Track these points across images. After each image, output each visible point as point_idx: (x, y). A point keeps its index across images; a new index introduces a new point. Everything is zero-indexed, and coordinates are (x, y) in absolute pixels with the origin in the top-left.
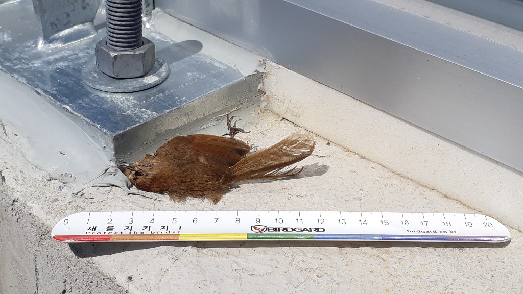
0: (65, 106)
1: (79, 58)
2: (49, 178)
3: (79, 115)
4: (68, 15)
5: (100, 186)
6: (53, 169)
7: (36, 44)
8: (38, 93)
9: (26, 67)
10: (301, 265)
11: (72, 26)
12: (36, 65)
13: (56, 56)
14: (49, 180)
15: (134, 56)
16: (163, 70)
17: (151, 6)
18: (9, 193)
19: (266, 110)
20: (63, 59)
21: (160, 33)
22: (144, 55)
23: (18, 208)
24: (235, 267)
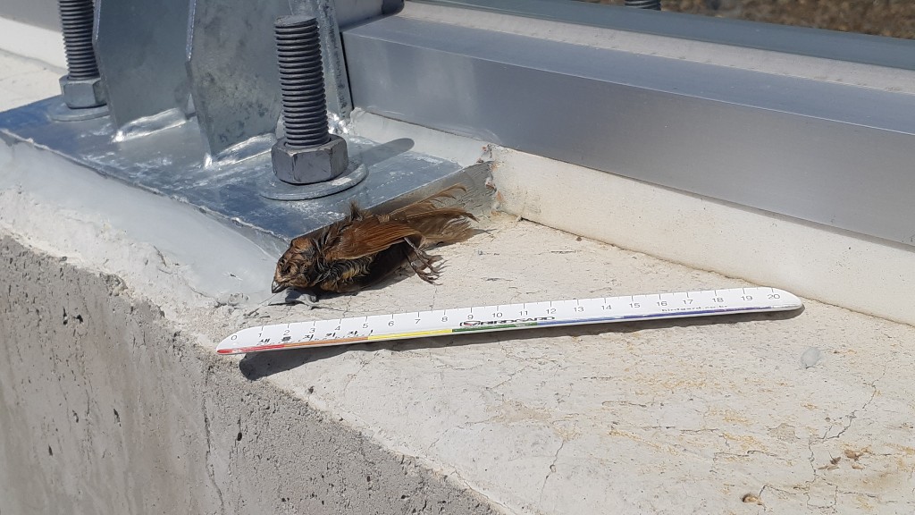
0: (234, 219)
1: (256, 173)
2: (217, 304)
3: (251, 225)
4: (242, 125)
5: (278, 304)
6: (222, 294)
7: (203, 163)
8: (203, 211)
9: (188, 187)
10: (522, 356)
11: (247, 139)
12: (201, 185)
13: (227, 174)
14: (217, 307)
15: (318, 153)
16: (359, 173)
17: (349, 106)
18: (169, 326)
19: (500, 212)
20: (236, 175)
21: (360, 137)
22: (331, 152)
23: (180, 342)
24: (438, 363)
